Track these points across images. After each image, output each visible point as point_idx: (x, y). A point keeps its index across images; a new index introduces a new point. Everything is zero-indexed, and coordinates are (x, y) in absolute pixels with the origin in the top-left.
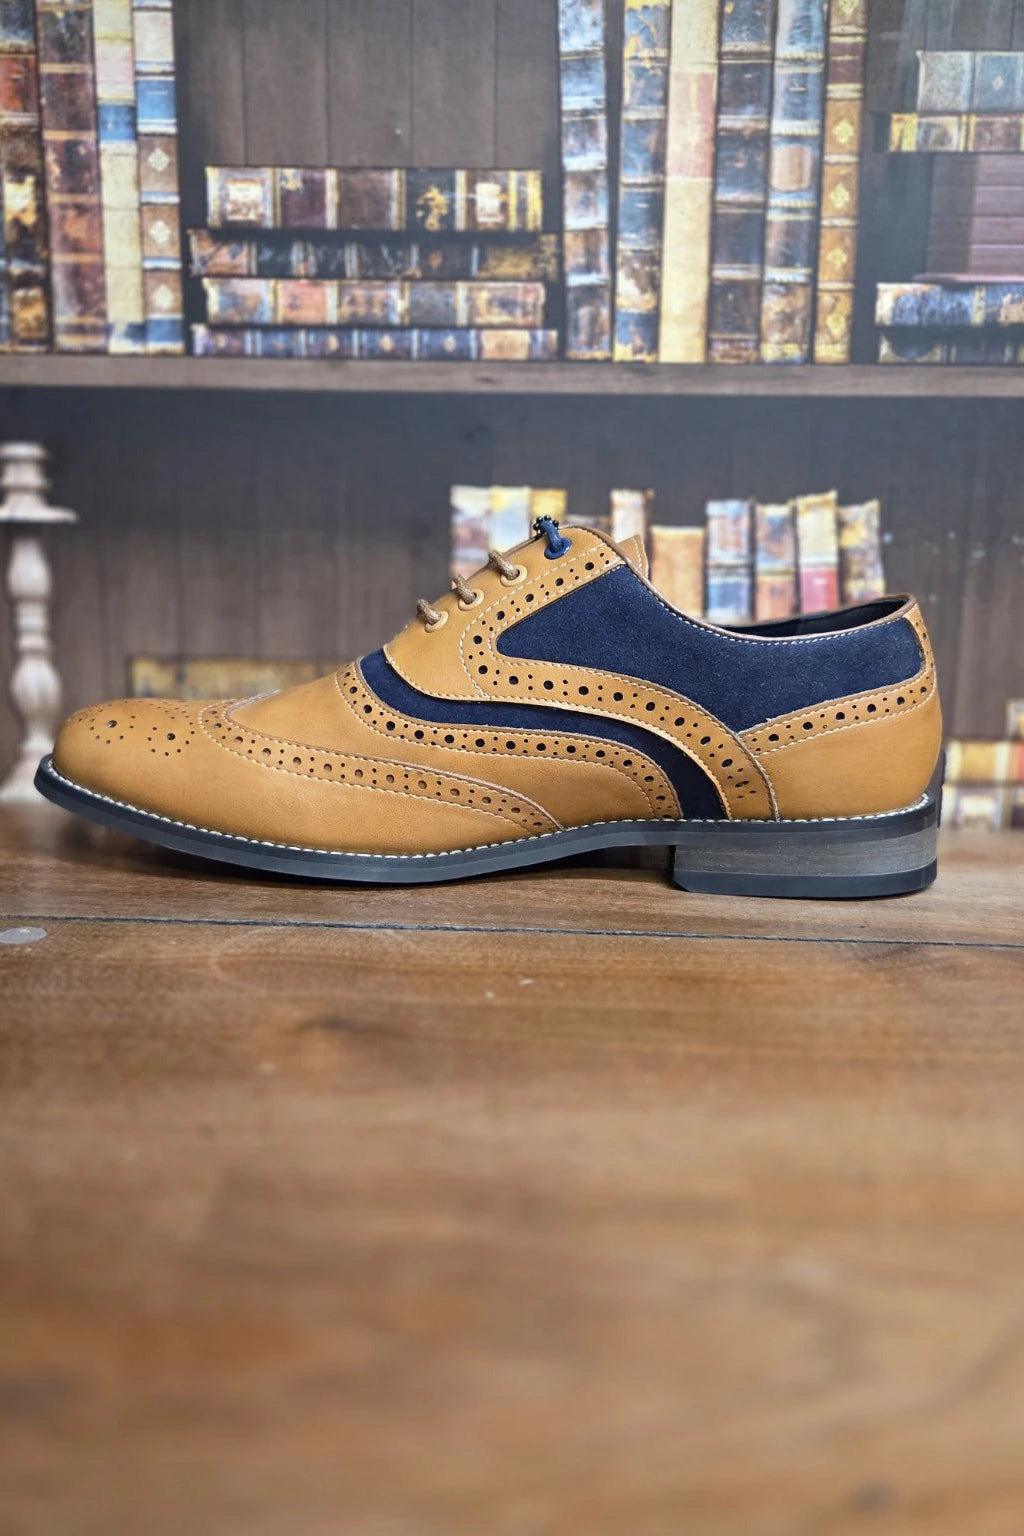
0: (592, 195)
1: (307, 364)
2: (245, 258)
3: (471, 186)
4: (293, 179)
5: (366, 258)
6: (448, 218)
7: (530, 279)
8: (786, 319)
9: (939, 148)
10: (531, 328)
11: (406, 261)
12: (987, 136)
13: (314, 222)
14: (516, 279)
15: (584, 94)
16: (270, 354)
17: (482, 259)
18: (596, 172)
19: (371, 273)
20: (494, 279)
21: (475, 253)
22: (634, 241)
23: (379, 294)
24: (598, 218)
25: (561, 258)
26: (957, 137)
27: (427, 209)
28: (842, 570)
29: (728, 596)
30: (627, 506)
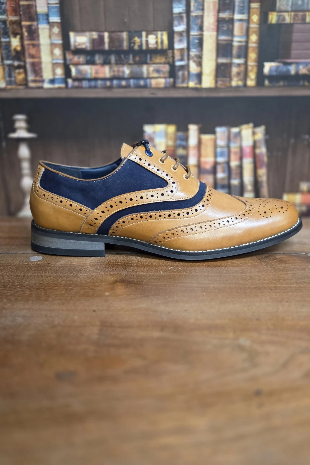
0: (182, 38)
1: (101, 90)
2: (82, 59)
3: (147, 37)
4: (95, 35)
5: (117, 59)
6: (141, 46)
7: (165, 63)
8: (238, 74)
9: (283, 22)
10: (165, 78)
11: (128, 59)
12: (296, 18)
13: (101, 48)
14: (160, 63)
15: (179, 8)
16: (90, 87)
17: (151, 58)
18: (183, 31)
19: (119, 62)
20: (154, 63)
21: (149, 56)
22: (195, 52)
23: (121, 69)
24: (184, 45)
25: (173, 57)
26: (288, 19)
27: (134, 43)
28: (254, 146)
29: (222, 154)
30: (193, 129)
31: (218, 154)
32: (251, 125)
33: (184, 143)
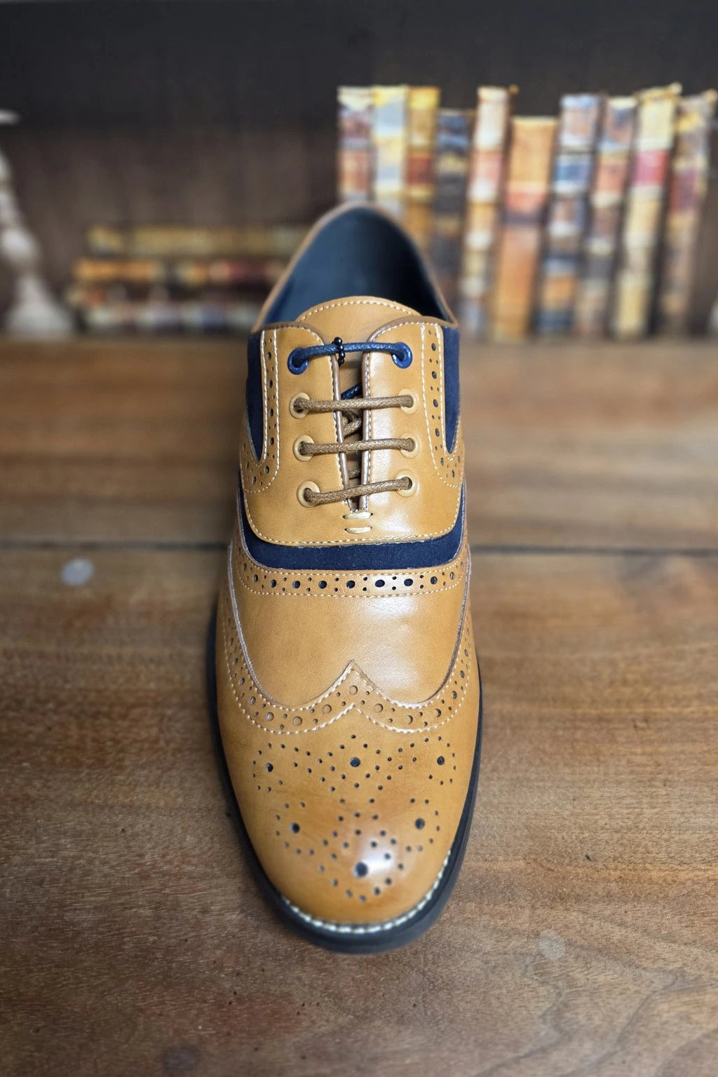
28: (674, 151)
29: (572, 173)
30: (492, 100)
31: (562, 172)
32: (675, 88)
33: (460, 141)
